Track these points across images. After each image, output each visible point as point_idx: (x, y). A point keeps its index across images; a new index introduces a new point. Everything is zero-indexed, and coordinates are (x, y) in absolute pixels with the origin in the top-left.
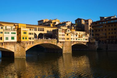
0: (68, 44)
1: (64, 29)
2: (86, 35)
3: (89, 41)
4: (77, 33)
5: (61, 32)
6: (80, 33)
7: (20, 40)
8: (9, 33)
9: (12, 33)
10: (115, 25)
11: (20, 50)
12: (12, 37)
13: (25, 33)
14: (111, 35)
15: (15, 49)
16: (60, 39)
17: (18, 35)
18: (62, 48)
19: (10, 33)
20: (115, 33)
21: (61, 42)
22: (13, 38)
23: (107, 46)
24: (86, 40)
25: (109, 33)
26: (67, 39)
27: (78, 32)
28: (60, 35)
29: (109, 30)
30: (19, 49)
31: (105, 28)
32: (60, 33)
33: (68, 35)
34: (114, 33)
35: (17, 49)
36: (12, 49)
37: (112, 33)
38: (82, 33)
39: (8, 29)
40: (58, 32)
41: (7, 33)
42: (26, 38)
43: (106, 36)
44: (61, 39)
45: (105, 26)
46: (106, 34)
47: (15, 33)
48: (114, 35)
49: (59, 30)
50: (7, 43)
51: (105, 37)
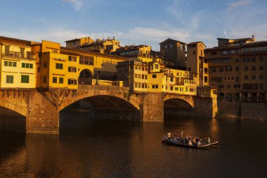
0: (154, 99)
1: (146, 63)
2: (191, 78)
3: (197, 93)
4: (172, 74)
5: (140, 69)
6: (178, 74)
7: (44, 85)
8: (15, 65)
9: (23, 65)
10: (261, 59)
11: (42, 112)
12: (22, 76)
13: (59, 66)
14: (250, 81)
15: (28, 108)
16: (136, 87)
17: (39, 70)
18: (139, 108)
19: (19, 64)
20: (261, 77)
21: (137, 94)
22: (25, 79)
23: (240, 108)
24: (191, 90)
25: (246, 77)
26: (153, 87)
27: (174, 72)
28: (136, 77)
29: (247, 69)
30: (39, 109)
31: (237, 65)
32: (137, 71)
33: (154, 76)
34: (257, 77)
35: (35, 109)
36: (21, 107)
37: (254, 77)
38: (182, 73)
39: (12, 55)
40: (132, 68)
41: (10, 65)
42: (61, 81)
43: (237, 83)
44: (139, 87)
45: (237, 61)
46: (237, 78)
47: (31, 66)
48: (257, 81)
49: (135, 62)
50: (8, 91)
51: (235, 86)
